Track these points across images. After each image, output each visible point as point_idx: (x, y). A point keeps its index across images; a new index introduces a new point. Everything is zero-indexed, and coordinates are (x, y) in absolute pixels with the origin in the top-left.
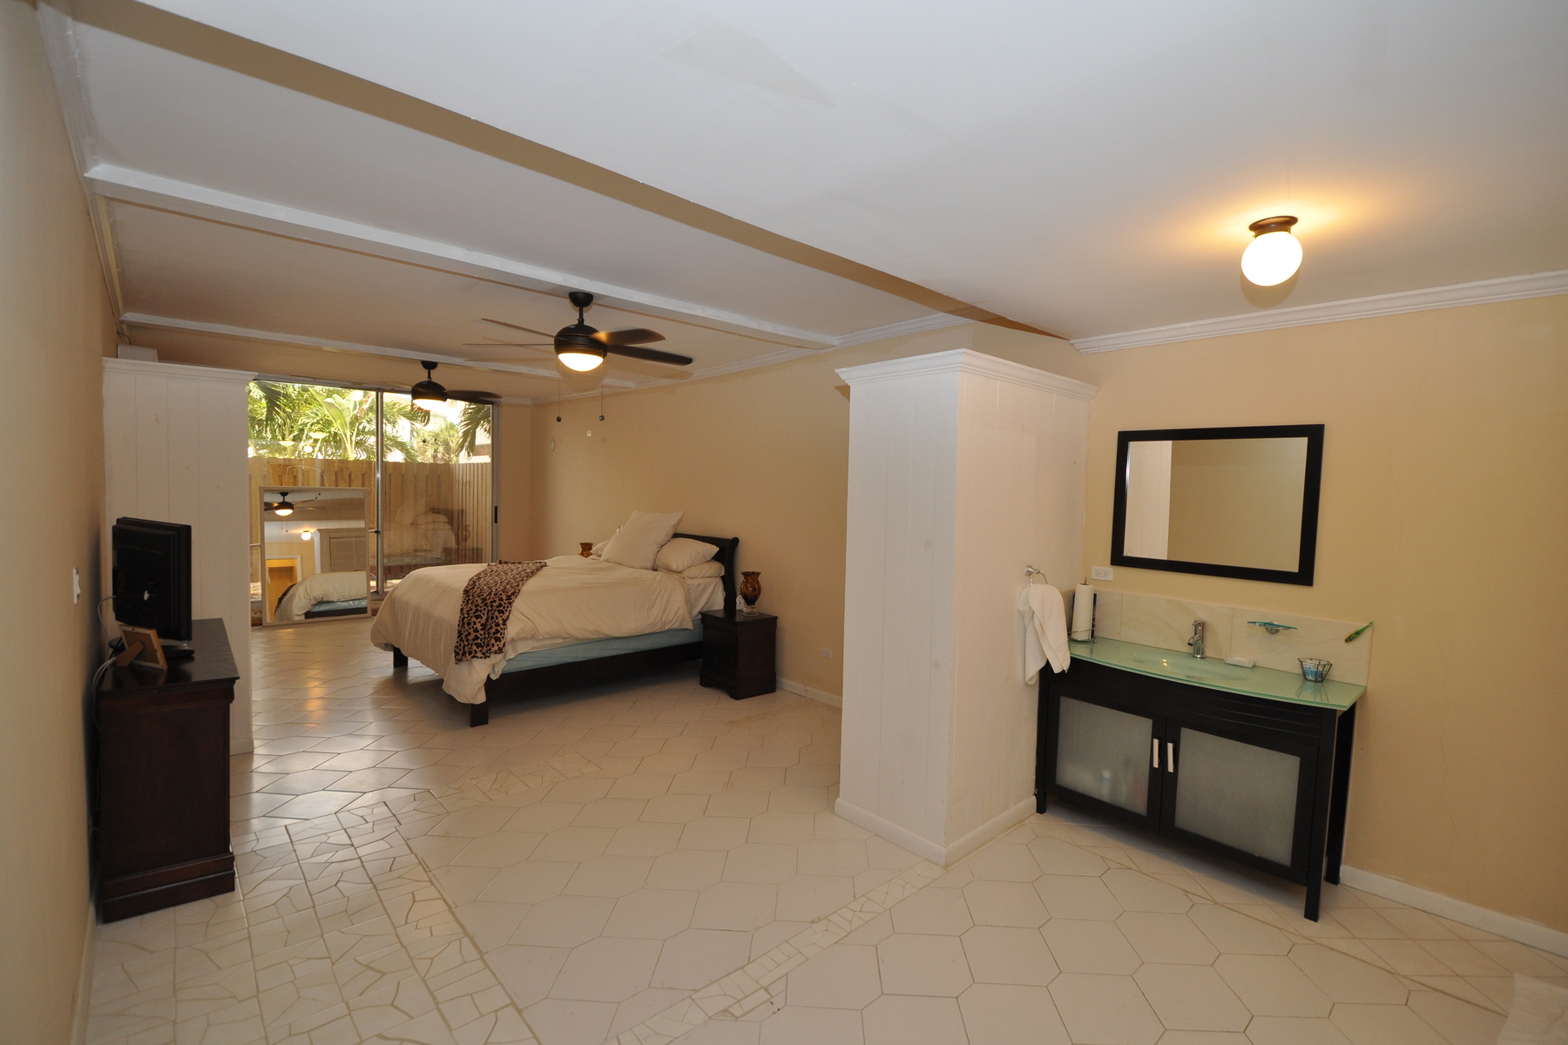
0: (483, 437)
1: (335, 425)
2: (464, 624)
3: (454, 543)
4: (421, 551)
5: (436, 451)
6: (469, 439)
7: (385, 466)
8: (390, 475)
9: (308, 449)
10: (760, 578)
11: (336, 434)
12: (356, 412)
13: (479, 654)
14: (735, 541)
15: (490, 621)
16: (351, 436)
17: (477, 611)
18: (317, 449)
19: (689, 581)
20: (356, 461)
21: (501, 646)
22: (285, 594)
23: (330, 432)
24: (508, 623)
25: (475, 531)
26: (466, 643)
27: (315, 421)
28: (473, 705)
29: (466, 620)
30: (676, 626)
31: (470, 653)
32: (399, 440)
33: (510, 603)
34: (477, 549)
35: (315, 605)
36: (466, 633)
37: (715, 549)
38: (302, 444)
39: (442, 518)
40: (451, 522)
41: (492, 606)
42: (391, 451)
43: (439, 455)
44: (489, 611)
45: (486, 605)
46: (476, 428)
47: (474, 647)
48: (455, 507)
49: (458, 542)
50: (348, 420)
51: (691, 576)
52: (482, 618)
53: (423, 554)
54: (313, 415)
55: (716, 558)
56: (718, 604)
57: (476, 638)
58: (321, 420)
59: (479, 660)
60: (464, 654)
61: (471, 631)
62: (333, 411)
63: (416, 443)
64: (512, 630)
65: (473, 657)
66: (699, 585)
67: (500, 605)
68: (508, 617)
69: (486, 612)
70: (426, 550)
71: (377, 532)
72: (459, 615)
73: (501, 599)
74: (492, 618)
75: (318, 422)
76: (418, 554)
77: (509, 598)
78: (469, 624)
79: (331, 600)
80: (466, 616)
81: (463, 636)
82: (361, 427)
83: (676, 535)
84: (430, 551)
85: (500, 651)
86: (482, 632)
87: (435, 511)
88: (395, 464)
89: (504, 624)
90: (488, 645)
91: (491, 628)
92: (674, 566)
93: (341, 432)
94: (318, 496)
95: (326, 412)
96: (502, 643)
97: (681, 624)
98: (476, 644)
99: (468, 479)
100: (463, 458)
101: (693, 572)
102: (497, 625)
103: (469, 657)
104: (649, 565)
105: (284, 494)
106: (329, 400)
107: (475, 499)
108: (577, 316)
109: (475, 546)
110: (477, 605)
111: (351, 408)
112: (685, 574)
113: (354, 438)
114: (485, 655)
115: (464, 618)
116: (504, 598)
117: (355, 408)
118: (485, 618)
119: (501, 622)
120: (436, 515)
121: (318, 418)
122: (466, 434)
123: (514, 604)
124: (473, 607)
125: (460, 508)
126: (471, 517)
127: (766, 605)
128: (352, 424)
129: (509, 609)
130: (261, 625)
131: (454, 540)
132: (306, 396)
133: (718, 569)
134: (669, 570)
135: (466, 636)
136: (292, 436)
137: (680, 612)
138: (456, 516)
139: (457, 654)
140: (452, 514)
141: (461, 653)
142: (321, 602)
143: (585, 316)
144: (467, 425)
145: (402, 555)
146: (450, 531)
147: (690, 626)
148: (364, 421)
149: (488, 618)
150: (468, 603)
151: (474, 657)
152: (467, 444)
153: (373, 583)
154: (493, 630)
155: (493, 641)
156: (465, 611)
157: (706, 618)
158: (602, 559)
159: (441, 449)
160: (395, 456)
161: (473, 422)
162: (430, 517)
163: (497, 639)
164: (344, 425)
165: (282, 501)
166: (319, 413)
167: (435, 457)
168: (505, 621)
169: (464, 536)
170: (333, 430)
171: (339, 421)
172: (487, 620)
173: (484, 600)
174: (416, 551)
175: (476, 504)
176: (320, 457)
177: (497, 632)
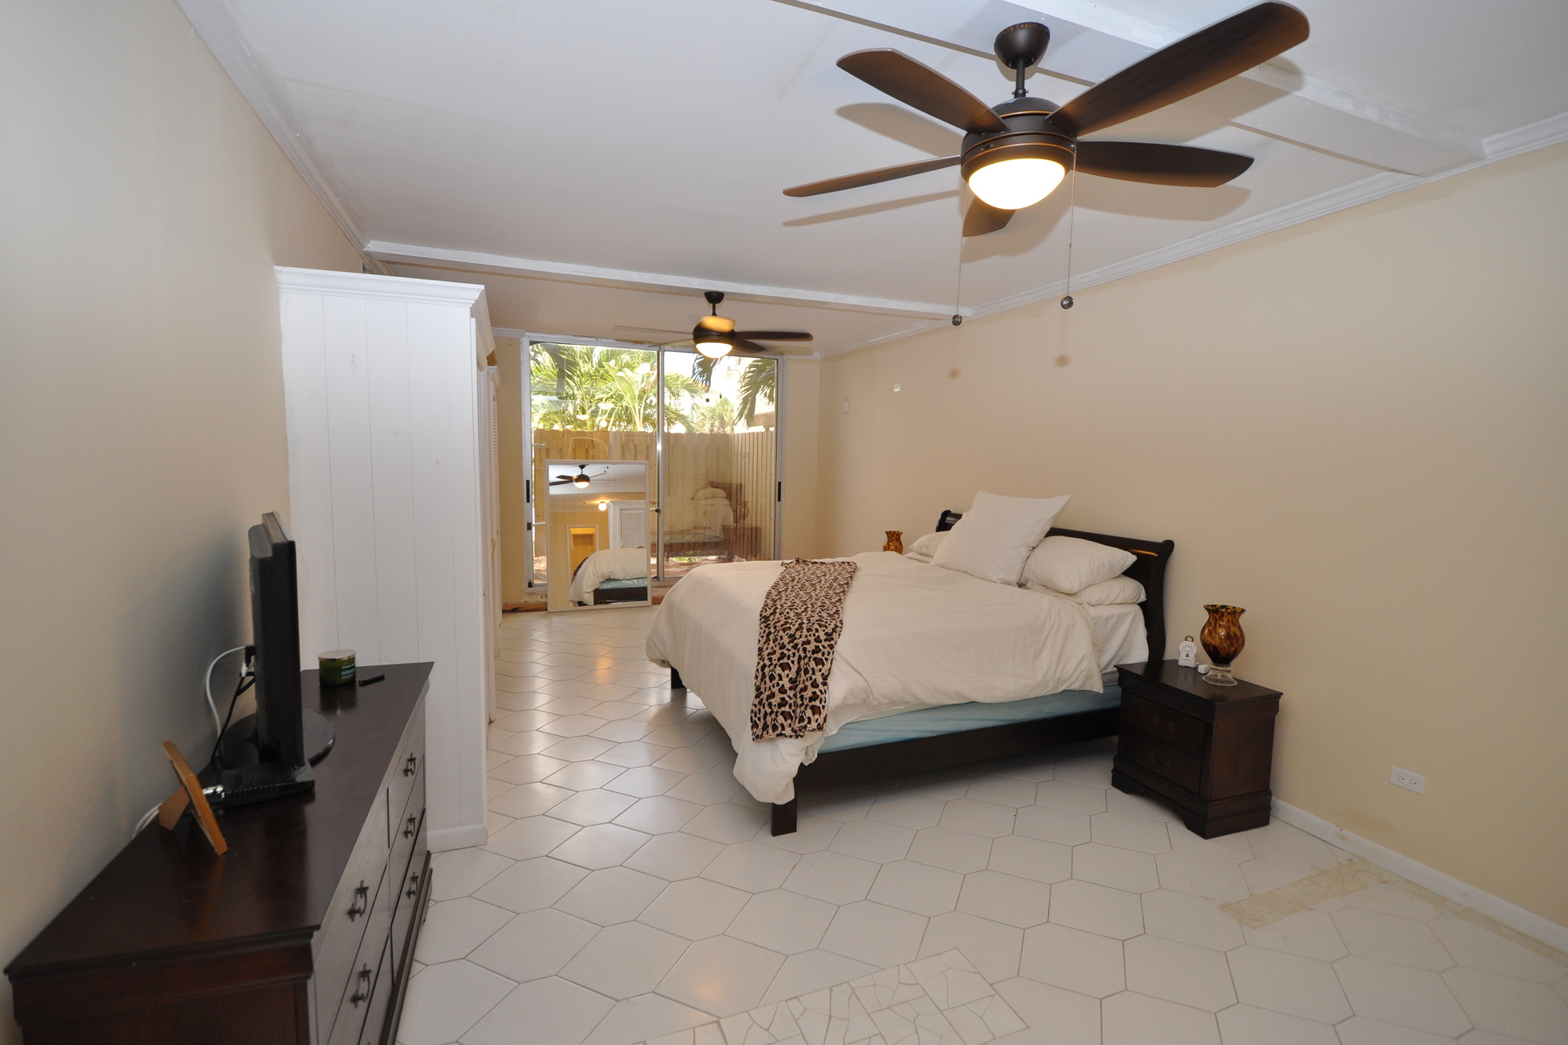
0: (764, 406)
1: (625, 398)
2: (764, 676)
3: (732, 521)
4: (700, 528)
5: (712, 425)
6: (748, 406)
7: (668, 438)
8: (673, 447)
9: (603, 424)
10: (1242, 620)
11: (627, 408)
12: (643, 385)
13: (788, 731)
14: (1167, 547)
15: (803, 677)
16: (640, 410)
17: (783, 656)
18: (611, 423)
19: (1093, 611)
20: (644, 433)
21: (821, 721)
22: (579, 567)
23: (622, 406)
24: (829, 681)
25: (754, 508)
26: (769, 710)
27: (609, 395)
28: (774, 805)
29: (767, 670)
30: (1075, 687)
31: (775, 728)
32: (681, 413)
33: (831, 647)
34: (756, 528)
35: (603, 582)
36: (768, 693)
37: (1129, 558)
38: (598, 418)
39: (721, 493)
40: (729, 497)
41: (805, 650)
42: (674, 424)
43: (715, 429)
44: (800, 659)
45: (795, 647)
46: (757, 392)
47: (781, 719)
48: (734, 482)
49: (736, 521)
50: (637, 393)
51: (1094, 600)
52: (790, 669)
53: (702, 531)
54: (608, 390)
55: (1130, 573)
56: (1139, 654)
57: (783, 703)
58: (615, 394)
59: (788, 740)
60: (765, 727)
61: (776, 690)
62: (624, 385)
63: (695, 416)
64: (838, 690)
65: (778, 735)
66: (1108, 619)
67: (817, 650)
68: (829, 670)
69: (796, 659)
70: (705, 528)
71: (658, 511)
72: (756, 659)
73: (818, 640)
74: (806, 671)
75: (612, 397)
76: (699, 531)
77: (829, 637)
78: (772, 678)
79: (617, 577)
80: (767, 663)
81: (764, 696)
82: (648, 401)
83: (1054, 532)
84: (710, 528)
85: (820, 728)
86: (791, 693)
87: (714, 485)
88: (677, 435)
89: (825, 684)
90: (801, 719)
91: (805, 689)
92: (1066, 585)
93: (631, 406)
94: (607, 470)
95: (619, 387)
96: (823, 716)
97: (1084, 684)
98: (783, 713)
99: (747, 450)
100: (741, 428)
101: (1096, 594)
102: (815, 685)
103: (772, 734)
104: (1014, 578)
105: (582, 467)
106: (620, 374)
107: (755, 473)
108: (1012, 86)
109: (754, 525)
110: (783, 647)
111: (640, 381)
112: (1086, 597)
113: (642, 411)
114: (797, 734)
115: (764, 667)
116: (823, 637)
117: (643, 381)
118: (794, 668)
119: (820, 680)
120: (715, 489)
121: (612, 393)
122: (745, 401)
123: (837, 648)
124: (777, 649)
125: (739, 483)
126: (750, 493)
127: (1254, 668)
128: (640, 398)
129: (830, 657)
130: (546, 610)
131: (732, 517)
132: (602, 371)
133: (1134, 590)
134: (1050, 588)
135: (769, 697)
136: (590, 411)
137: (1085, 665)
138: (734, 491)
139: (755, 725)
140: (731, 488)
141: (761, 724)
142: (609, 580)
143: (1028, 84)
144: (747, 390)
145: (682, 532)
146: (729, 507)
147: (1098, 688)
148: (651, 394)
149: (799, 669)
150: (768, 640)
151: (780, 735)
152: (746, 411)
153: (653, 561)
154: (808, 694)
155: (809, 713)
156: (765, 653)
157: (1124, 676)
158: (933, 561)
159: (717, 423)
160: (678, 428)
161: (753, 384)
162: (711, 490)
163: (815, 710)
164: (633, 398)
165: (580, 474)
166: (612, 388)
167: (712, 430)
168: (825, 678)
169: (742, 513)
170: (624, 404)
171: (629, 395)
172: (798, 673)
173: (792, 638)
174: (696, 528)
175: (755, 478)
176: (614, 430)
177: (814, 697)
